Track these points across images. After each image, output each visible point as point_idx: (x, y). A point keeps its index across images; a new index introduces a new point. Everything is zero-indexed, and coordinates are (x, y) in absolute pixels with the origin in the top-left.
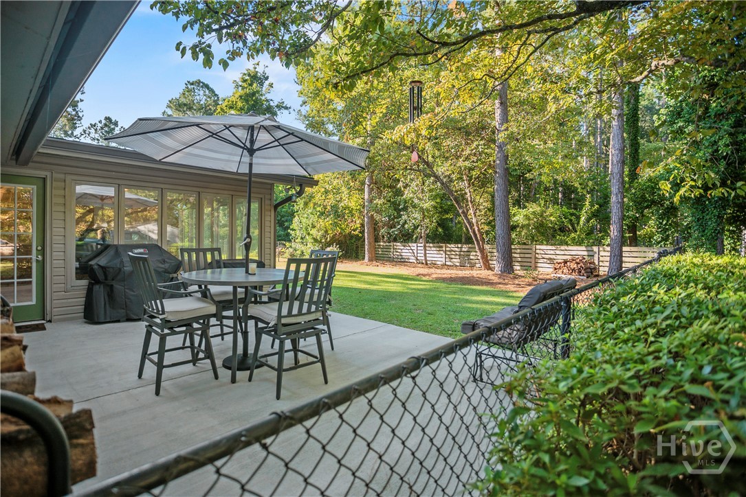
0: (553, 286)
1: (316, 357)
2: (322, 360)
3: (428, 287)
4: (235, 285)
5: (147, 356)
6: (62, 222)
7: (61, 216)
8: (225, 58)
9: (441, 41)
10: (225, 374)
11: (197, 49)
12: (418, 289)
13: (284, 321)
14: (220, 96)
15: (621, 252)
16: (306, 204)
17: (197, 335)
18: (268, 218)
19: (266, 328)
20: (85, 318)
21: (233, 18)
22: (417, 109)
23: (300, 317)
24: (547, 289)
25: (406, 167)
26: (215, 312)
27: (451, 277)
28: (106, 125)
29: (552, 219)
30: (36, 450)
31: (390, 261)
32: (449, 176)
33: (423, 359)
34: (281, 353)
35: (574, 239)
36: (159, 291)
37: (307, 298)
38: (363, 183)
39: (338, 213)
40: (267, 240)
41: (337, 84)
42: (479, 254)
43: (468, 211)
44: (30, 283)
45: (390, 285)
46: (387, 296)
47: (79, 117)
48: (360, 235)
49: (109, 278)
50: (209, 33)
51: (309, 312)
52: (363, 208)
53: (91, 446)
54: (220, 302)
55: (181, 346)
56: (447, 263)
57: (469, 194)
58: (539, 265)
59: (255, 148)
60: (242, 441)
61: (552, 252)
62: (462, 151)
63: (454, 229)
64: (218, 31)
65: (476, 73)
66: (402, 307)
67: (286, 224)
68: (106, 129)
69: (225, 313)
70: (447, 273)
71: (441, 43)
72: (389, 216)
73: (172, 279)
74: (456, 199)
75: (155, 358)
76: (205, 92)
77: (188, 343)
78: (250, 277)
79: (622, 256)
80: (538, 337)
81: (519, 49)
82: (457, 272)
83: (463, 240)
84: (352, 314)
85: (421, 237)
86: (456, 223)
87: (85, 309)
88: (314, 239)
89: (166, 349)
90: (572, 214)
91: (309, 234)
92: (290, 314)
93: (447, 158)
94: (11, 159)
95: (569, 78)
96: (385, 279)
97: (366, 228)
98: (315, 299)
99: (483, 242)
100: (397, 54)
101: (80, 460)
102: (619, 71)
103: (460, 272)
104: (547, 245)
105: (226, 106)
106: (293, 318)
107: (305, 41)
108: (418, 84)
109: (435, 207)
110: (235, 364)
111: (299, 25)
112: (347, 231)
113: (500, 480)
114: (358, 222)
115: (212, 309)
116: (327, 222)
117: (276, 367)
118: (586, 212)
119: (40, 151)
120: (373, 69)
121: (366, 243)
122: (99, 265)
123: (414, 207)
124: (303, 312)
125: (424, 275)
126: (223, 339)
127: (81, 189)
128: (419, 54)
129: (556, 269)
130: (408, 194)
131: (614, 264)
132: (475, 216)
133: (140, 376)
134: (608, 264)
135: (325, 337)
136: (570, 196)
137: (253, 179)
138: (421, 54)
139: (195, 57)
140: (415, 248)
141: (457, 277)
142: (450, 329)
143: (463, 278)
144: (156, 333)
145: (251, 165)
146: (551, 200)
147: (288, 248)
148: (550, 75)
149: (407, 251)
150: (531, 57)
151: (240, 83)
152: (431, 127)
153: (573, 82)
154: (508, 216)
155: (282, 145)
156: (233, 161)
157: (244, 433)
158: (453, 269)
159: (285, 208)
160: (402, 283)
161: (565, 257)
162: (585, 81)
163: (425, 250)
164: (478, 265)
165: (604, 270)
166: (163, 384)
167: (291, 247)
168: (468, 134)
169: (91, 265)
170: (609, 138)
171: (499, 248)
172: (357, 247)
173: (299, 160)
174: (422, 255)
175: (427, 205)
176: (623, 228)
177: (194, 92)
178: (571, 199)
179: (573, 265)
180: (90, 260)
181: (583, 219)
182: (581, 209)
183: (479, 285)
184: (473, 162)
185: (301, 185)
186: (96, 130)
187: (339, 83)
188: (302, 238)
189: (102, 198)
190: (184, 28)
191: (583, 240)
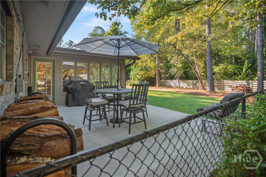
0: (235, 95)
1: (142, 120)
2: (144, 121)
3: (181, 96)
4: (114, 94)
5: (86, 117)
6: (59, 74)
7: (59, 72)
8: (111, 17)
9: (187, 4)
10: (111, 124)
11: (102, 15)
12: (177, 97)
13: (131, 106)
14: (105, 31)
15: (263, 83)
16: (135, 66)
17: (101, 111)
18: (123, 71)
19: (125, 109)
20: (66, 105)
21: (114, 3)
22: (178, 30)
23: (137, 105)
24: (232, 96)
25: (171, 52)
26: (107, 103)
27: (190, 93)
28: (70, 43)
29: (230, 70)
30: (67, 140)
31: (166, 87)
32: (188, 55)
33: (192, 117)
34: (130, 118)
35: (240, 78)
36: (90, 95)
37: (139, 99)
38: (155, 58)
39: (146, 69)
40: (123, 79)
41: (148, 23)
42: (200, 84)
43: (195, 67)
44: (50, 93)
45: (166, 95)
46: (166, 99)
47: (62, 41)
48: (155, 77)
49: (73, 92)
50: (106, 9)
51: (140, 103)
52: (156, 67)
53: (82, 140)
54: (109, 100)
55: (96, 114)
56: (188, 87)
57: (196, 61)
58: (225, 88)
59: (120, 47)
60: (135, 140)
61: (231, 83)
62: (193, 45)
63: (190, 75)
64: (109, 8)
65: (199, 15)
66: (172, 103)
67: (128, 74)
68: (70, 44)
69: (110, 104)
70: (188, 91)
71: (187, 5)
72: (165, 70)
73: (92, 92)
74: (191, 63)
75: (89, 118)
76: (100, 30)
77: (98, 113)
78: (119, 91)
79: (263, 85)
80: (228, 115)
81: (217, 4)
82: (192, 91)
83: (194, 79)
84: (153, 105)
85: (177, 78)
86: (190, 73)
87: (66, 102)
88: (138, 79)
89: (92, 115)
90: (239, 68)
91: (136, 77)
92: (133, 104)
93: (186, 48)
94: (46, 54)
95: (238, 14)
96: (164, 93)
97: (157, 75)
98: (142, 99)
99: (202, 79)
100: (170, 10)
101: (79, 144)
102: (262, 9)
103: (193, 91)
104: (228, 80)
105: (107, 34)
106: (134, 105)
107: (136, 9)
108: (178, 21)
109: (182, 67)
110: (114, 121)
111: (134, 4)
112: (150, 75)
113: (229, 162)
114: (154, 72)
115: (107, 102)
116: (142, 73)
117: (129, 122)
118: (245, 67)
119: (54, 51)
120: (161, 17)
121: (157, 79)
122: (70, 87)
123: (174, 67)
124: (138, 103)
125: (179, 92)
126: (109, 113)
127: (65, 63)
128: (178, 10)
129: (233, 90)
130: (172, 62)
131: (260, 87)
132: (198, 69)
133: (84, 124)
134: (256, 88)
135: (145, 113)
136: (238, 61)
137: (119, 58)
138: (179, 10)
139: (101, 17)
140: (175, 82)
141: (192, 93)
142: (191, 111)
143: (194, 93)
144: (89, 109)
145: (119, 52)
146: (229, 63)
147: (129, 82)
148: (229, 13)
149: (172, 83)
150: (222, 7)
151: (111, 26)
152: (182, 36)
153: (240, 15)
154: (212, 69)
155: (129, 45)
156: (112, 52)
157: (136, 137)
158: (190, 90)
159: (128, 68)
160: (171, 94)
161: (237, 85)
162: (245, 14)
163: (179, 83)
164: (200, 88)
165: (255, 90)
166: (91, 127)
167: (130, 82)
168: (195, 39)
169: (68, 87)
170: (255, 37)
171: (209, 82)
172: (154, 82)
173: (134, 50)
174: (178, 84)
175: (180, 66)
176: (263, 73)
177: (97, 30)
178: (238, 62)
179: (241, 88)
180: (67, 86)
181: (244, 70)
182: (243, 66)
183: (201, 96)
184: (197, 49)
185: (134, 60)
186: (67, 45)
187: (149, 22)
188: (134, 79)
189: (70, 66)
190: (98, 8)
191: (244, 78)
